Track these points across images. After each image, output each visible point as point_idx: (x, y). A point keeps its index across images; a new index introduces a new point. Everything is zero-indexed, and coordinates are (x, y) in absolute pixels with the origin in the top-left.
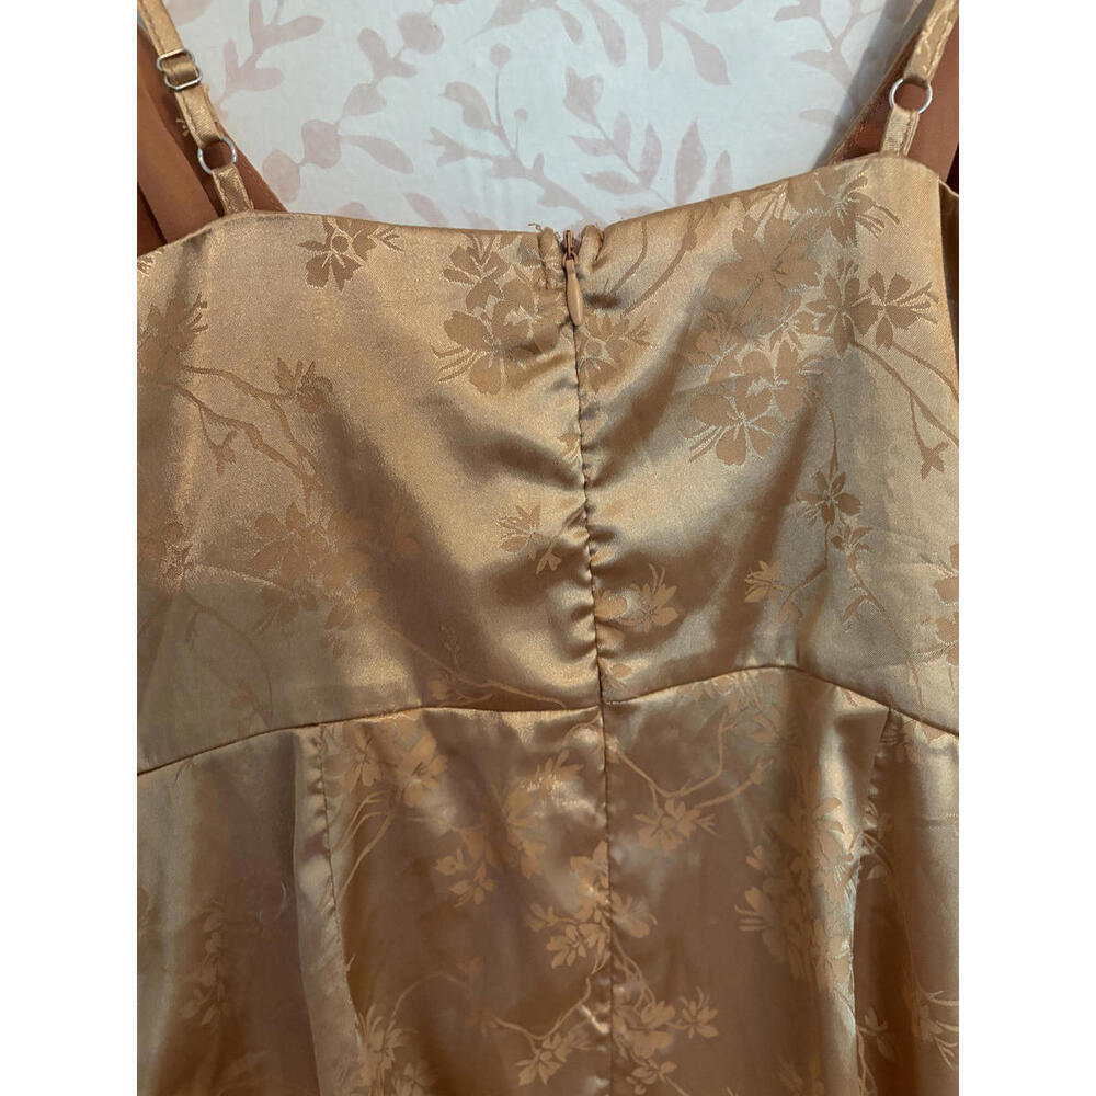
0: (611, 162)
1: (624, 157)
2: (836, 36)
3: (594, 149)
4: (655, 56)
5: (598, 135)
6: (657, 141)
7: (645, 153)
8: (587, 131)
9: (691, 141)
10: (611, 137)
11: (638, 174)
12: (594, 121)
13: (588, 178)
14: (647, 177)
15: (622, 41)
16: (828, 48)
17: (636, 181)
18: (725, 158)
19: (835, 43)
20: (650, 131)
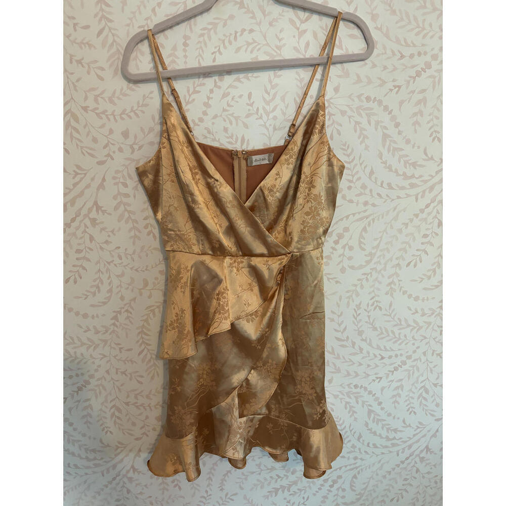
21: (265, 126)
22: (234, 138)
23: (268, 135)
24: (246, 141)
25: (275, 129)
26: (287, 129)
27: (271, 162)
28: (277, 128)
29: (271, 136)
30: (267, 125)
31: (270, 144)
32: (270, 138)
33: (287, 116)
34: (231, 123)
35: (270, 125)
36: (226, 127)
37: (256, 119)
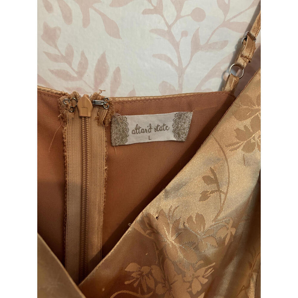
0: (63, 66)
1: (70, 64)
2: (170, 24)
3: (55, 59)
4: (86, 22)
5: (57, 53)
6: (86, 58)
7: (80, 63)
8: (52, 50)
9: (102, 61)
10: (64, 55)
11: (77, 73)
12: (56, 47)
13: (52, 72)
14: (81, 74)
15: (71, 14)
16: (166, 29)
17: (75, 75)
18: (118, 70)
19: (169, 27)
20: (83, 54)
21: (168, 34)
22: (76, 61)
23: (176, 62)
24: (111, 74)
25: (196, 46)
26: (231, 49)
27: (183, 138)
28: (202, 43)
29: (184, 64)
30: (176, 31)
31: (181, 86)
32: (181, 71)
33: (230, 16)
34: (68, 18)
35: (184, 34)
36: (52, 26)
37: (145, 12)
